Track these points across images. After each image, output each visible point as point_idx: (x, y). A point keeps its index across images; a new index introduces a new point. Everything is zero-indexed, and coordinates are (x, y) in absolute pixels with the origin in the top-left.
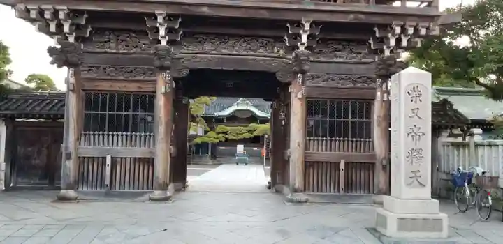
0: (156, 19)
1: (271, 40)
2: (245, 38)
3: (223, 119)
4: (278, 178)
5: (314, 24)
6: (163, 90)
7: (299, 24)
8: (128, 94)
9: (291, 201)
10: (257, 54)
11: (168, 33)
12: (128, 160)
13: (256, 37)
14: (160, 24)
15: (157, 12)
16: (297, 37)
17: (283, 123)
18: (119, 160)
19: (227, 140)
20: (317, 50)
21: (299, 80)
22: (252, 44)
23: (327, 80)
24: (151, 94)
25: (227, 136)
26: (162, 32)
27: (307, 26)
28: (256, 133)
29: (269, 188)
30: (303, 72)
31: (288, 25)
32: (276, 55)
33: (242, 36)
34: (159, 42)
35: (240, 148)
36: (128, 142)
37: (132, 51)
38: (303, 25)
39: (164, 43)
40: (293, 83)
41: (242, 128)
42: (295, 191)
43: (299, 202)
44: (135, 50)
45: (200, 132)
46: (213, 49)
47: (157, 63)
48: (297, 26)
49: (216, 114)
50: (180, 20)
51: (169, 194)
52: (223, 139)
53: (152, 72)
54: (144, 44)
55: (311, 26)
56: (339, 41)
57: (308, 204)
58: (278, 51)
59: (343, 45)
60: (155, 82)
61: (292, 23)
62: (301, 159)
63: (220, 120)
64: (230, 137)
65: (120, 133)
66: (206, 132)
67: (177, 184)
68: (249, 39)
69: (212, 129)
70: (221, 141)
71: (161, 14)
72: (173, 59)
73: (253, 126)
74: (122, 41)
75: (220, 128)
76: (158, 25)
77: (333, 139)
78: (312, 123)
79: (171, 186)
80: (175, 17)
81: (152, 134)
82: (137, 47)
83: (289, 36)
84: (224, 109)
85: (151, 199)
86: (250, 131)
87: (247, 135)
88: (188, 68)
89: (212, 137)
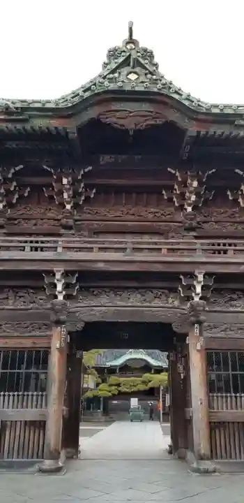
0: (54, 275)
1: (166, 291)
2: (140, 290)
3: (116, 370)
4: (180, 441)
5: (208, 275)
6: (58, 346)
7: (192, 276)
8: (22, 351)
9: (197, 471)
10: (153, 305)
11: (65, 288)
12: (19, 424)
13: (150, 289)
14: (58, 280)
15: (55, 269)
16: (191, 288)
17: (182, 377)
18: (9, 423)
19: (120, 393)
20: (212, 300)
21: (197, 331)
22: (147, 295)
23: (225, 330)
24: (46, 349)
25: (120, 389)
26: (59, 287)
27: (201, 278)
28: (150, 385)
29: (170, 452)
30: (200, 323)
31: (181, 277)
32: (171, 306)
33: (137, 288)
34: (56, 297)
35: (134, 402)
36: (20, 403)
37: (29, 307)
38: (196, 277)
39: (61, 297)
40: (190, 334)
41: (136, 378)
42: (202, 458)
43: (206, 472)
44: (32, 305)
45: (92, 385)
46: (108, 301)
47: (53, 317)
48: (190, 278)
49: (109, 364)
50: (77, 275)
51: (60, 464)
52: (116, 393)
53: (48, 327)
54: (41, 299)
55: (204, 277)
56: (234, 291)
57: (217, 474)
58: (173, 302)
59: (238, 295)
60: (50, 337)
61: (186, 274)
62: (205, 420)
63: (112, 371)
64: (123, 389)
65: (11, 394)
66: (98, 385)
67: (69, 450)
68: (144, 290)
69: (104, 381)
70: (114, 395)
71: (59, 271)
72: (69, 313)
73: (147, 376)
74: (20, 297)
75: (113, 379)
76: (56, 281)
77: (238, 395)
78: (213, 377)
79: (63, 454)
80: (73, 273)
81: (44, 393)
82: (34, 302)
83: (183, 287)
84: (116, 358)
85: (42, 471)
86: (144, 382)
87: (142, 387)
88: (83, 321)
89: (104, 390)
